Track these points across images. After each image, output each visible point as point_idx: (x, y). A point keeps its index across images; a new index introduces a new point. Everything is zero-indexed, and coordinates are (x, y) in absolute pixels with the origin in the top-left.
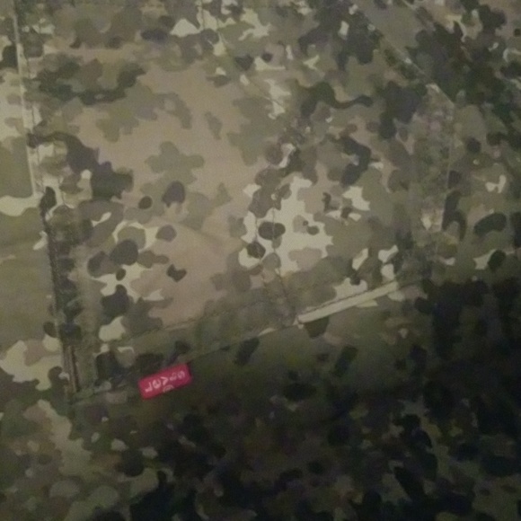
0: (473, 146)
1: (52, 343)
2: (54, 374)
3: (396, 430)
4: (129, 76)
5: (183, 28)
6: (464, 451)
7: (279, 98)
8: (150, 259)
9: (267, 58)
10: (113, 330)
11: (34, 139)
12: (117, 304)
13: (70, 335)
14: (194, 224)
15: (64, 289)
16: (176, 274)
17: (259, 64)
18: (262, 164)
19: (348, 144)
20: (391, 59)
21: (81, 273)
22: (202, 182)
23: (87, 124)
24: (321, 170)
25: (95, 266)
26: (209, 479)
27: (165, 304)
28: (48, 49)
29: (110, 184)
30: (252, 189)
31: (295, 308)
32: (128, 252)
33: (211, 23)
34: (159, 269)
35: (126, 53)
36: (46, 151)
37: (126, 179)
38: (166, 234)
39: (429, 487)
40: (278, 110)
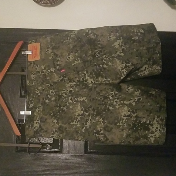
0: (89, 49)
1: (54, 68)
2: (54, 71)
3: (83, 74)
4: (59, 47)
5: (64, 42)
6: (89, 76)
7: (71, 47)
8: (60, 61)
9: (71, 43)
10: (58, 67)
11: (51, 53)
12: (58, 65)
13: (55, 68)
14: (63, 58)
15: (54, 64)
16: (62, 62)
17: (70, 44)
18: (68, 52)
19: (76, 50)
20: (83, 42)
21: (55, 63)
22: (64, 54)
23: (55, 51)
24: (73, 53)
25: (56, 62)
26: (67, 78)
27: (62, 64)
28: (53, 45)
29: (57, 55)
30: (68, 55)
31: (72, 64)
32: (58, 60)
33: (67, 41)
34: (61, 62)
35: (59, 45)
36: (52, 53)
37: (58, 55)
38: (61, 59)
39: (84, 80)
40: (71, 48)
